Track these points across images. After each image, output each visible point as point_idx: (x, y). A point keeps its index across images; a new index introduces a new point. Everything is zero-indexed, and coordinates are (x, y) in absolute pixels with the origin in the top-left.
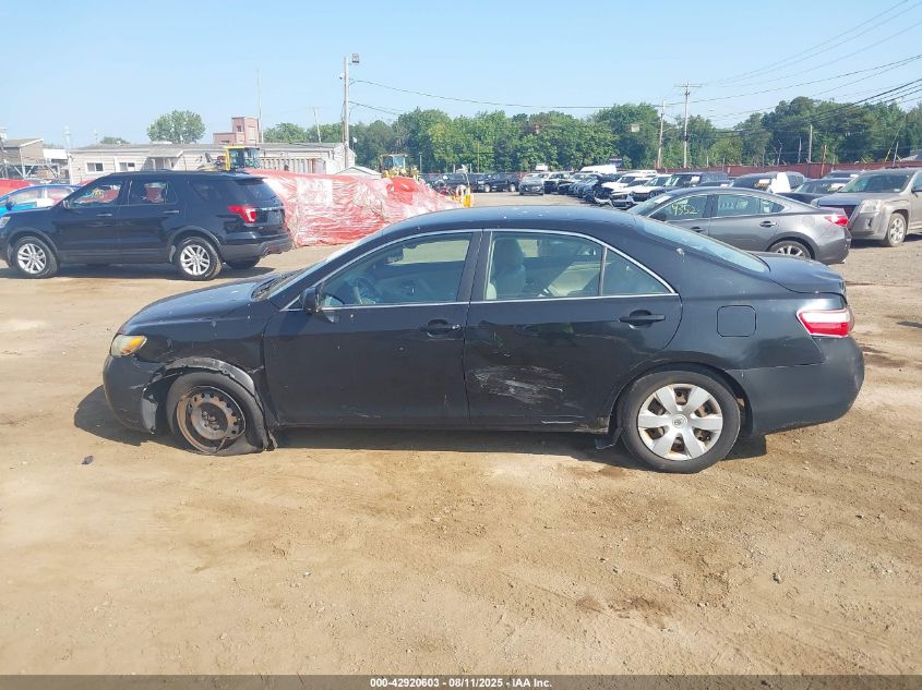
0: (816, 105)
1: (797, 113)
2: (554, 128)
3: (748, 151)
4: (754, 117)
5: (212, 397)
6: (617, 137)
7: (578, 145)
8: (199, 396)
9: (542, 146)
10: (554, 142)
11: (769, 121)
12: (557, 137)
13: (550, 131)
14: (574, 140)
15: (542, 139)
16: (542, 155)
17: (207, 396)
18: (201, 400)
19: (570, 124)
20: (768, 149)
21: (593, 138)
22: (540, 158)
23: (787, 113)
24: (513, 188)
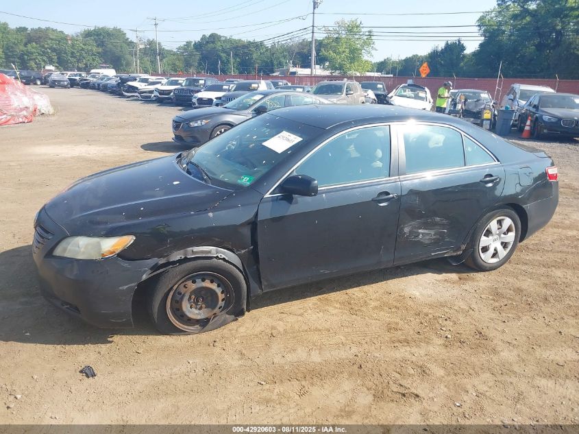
0: (224, 39)
1: (213, 42)
2: (52, 39)
3: (188, 65)
4: (188, 43)
5: (203, 280)
6: (100, 50)
7: (72, 53)
8: (189, 283)
9: (43, 52)
10: (54, 50)
11: (198, 46)
12: (55, 46)
13: (49, 41)
14: (69, 50)
15: (43, 47)
16: (45, 58)
17: (199, 281)
18: (192, 286)
19: (63, 38)
20: (200, 64)
21: (83, 49)
22: (44, 61)
23: (207, 42)
24: (39, 83)
